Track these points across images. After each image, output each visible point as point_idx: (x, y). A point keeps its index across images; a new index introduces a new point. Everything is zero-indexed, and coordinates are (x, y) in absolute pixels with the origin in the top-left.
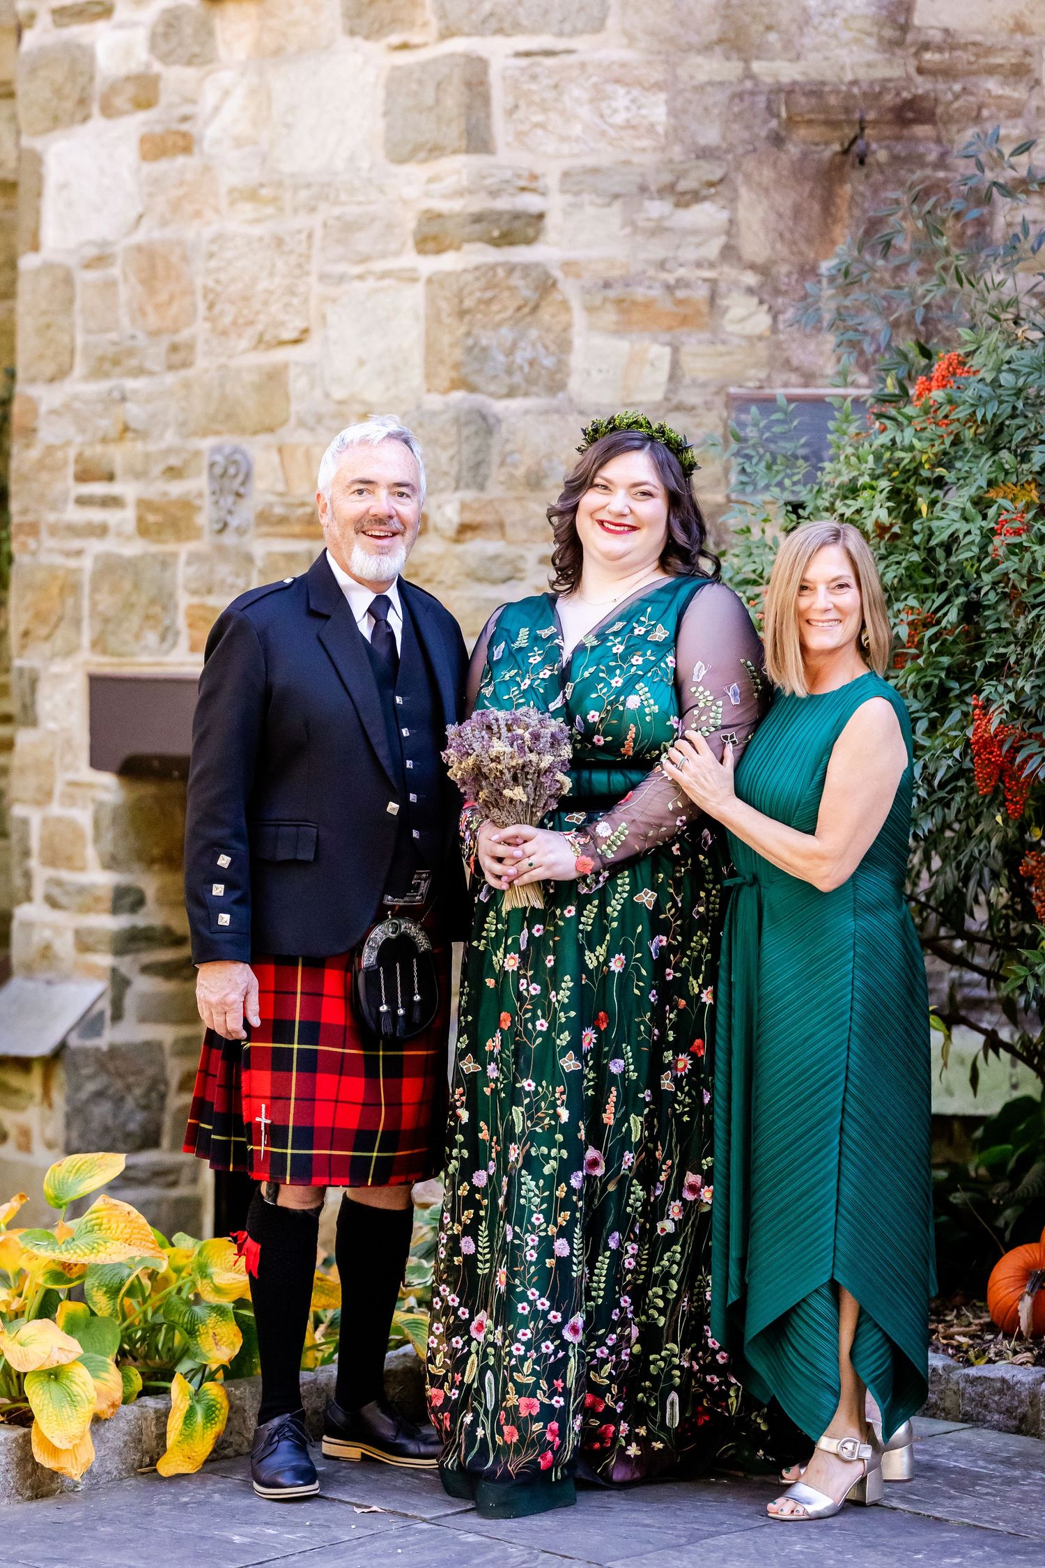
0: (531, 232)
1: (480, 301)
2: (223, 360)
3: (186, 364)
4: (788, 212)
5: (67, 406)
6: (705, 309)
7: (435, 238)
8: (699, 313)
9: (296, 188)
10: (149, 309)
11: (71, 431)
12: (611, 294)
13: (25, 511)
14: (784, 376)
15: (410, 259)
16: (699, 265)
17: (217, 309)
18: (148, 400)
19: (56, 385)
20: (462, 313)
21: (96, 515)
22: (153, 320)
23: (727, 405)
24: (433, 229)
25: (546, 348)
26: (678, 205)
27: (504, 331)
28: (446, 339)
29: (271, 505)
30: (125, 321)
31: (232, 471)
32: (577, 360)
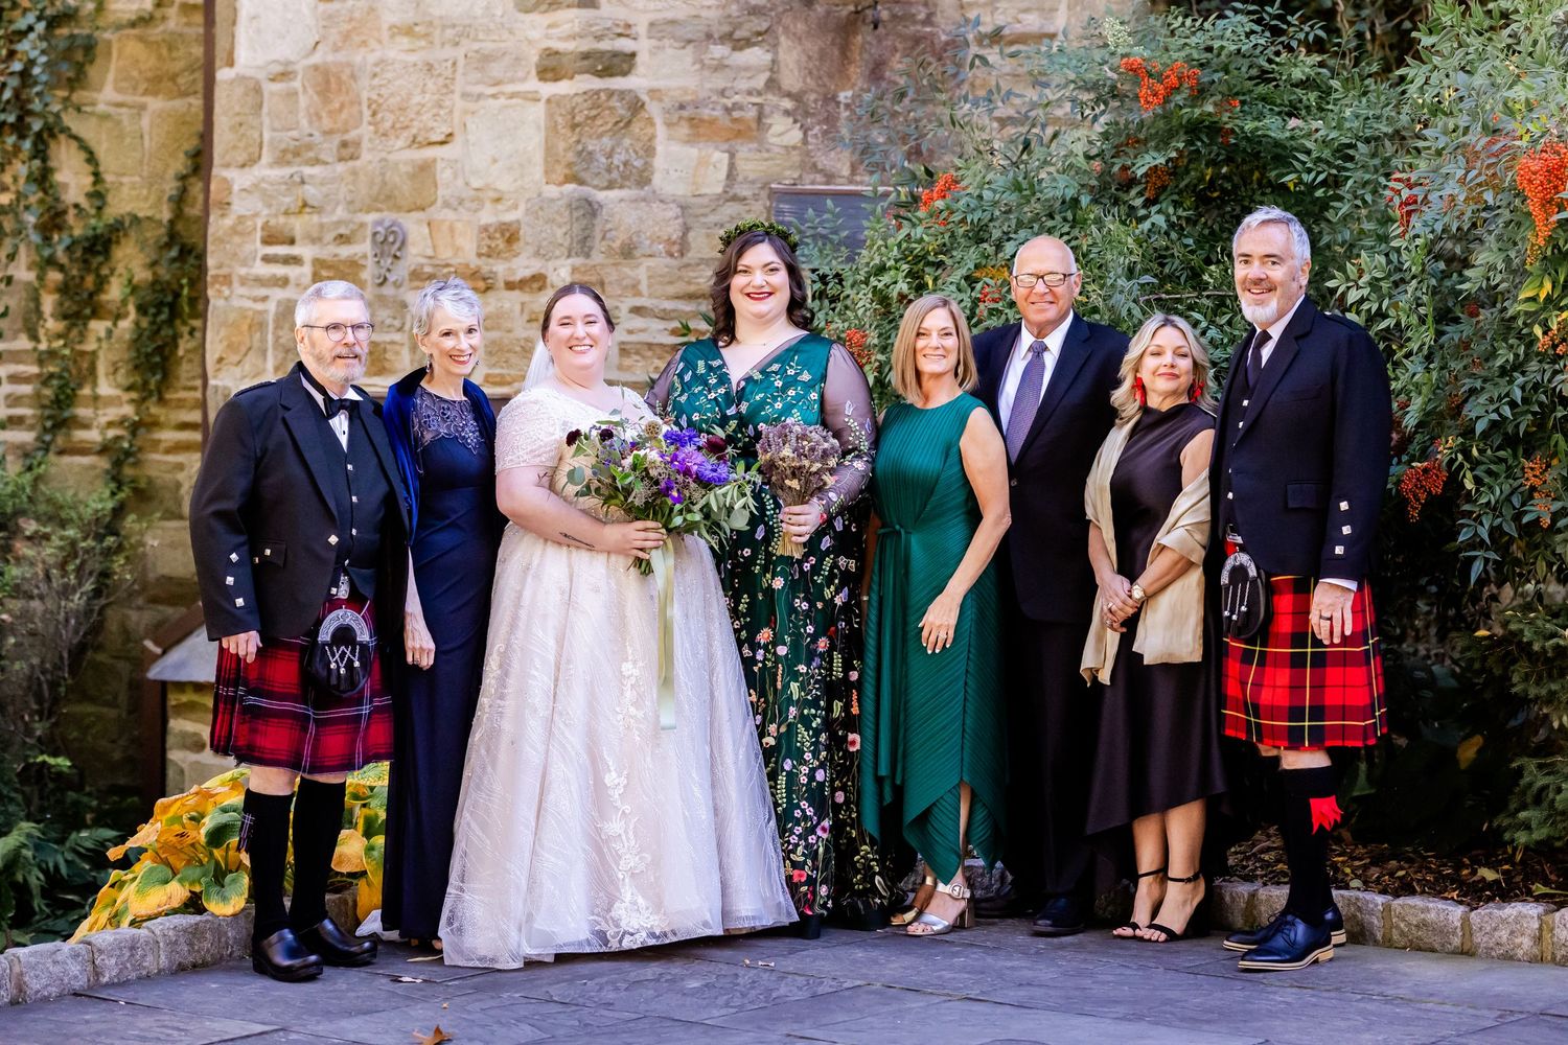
0: (625, 66)
1: (588, 118)
2: (384, 155)
3: (352, 158)
4: (816, 56)
5: (256, 186)
6: (754, 125)
7: (553, 70)
8: (750, 128)
9: (444, 27)
10: (324, 114)
11: (260, 205)
12: (685, 113)
13: (220, 267)
14: (812, 176)
15: (533, 84)
16: (750, 93)
17: (379, 116)
18: (322, 184)
19: (247, 169)
20: (574, 126)
21: (279, 270)
22: (327, 123)
23: (769, 198)
24: (552, 62)
25: (636, 152)
26: (734, 49)
27: (605, 140)
28: (562, 145)
29: (422, 266)
30: (304, 122)
31: (391, 239)
32: (659, 162)
